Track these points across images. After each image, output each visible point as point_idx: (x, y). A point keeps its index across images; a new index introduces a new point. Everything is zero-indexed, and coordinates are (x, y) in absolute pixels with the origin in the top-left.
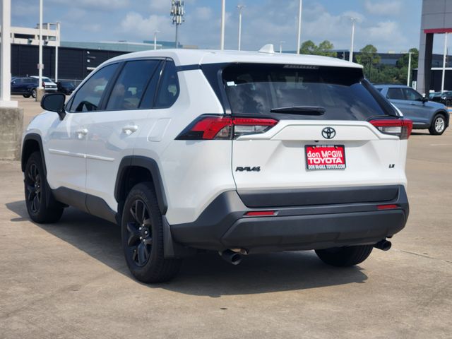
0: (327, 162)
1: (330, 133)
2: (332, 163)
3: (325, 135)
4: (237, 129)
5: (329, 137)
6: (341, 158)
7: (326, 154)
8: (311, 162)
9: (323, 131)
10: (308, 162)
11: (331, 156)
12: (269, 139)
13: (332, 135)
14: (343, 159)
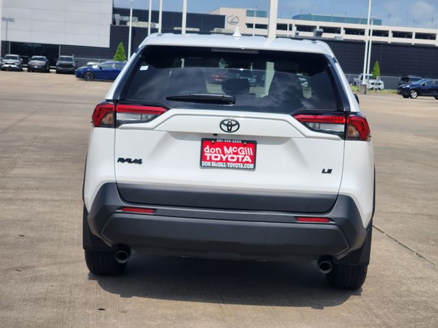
0: (229, 159)
1: (232, 126)
2: (238, 161)
3: (225, 128)
4: (120, 116)
5: (229, 130)
6: (250, 156)
7: (229, 151)
8: (208, 158)
9: (222, 123)
10: (203, 158)
11: (237, 154)
12: (152, 129)
13: (234, 128)
14: (253, 158)
